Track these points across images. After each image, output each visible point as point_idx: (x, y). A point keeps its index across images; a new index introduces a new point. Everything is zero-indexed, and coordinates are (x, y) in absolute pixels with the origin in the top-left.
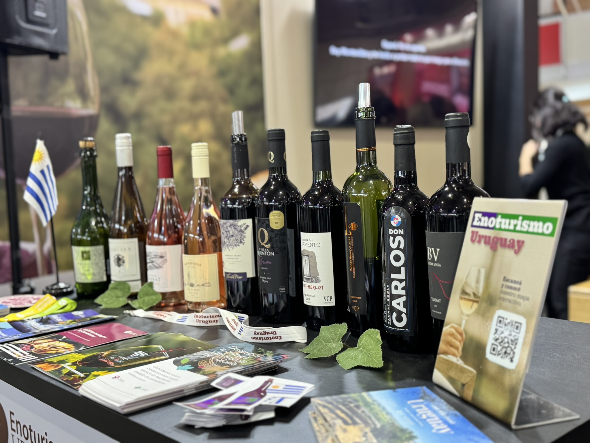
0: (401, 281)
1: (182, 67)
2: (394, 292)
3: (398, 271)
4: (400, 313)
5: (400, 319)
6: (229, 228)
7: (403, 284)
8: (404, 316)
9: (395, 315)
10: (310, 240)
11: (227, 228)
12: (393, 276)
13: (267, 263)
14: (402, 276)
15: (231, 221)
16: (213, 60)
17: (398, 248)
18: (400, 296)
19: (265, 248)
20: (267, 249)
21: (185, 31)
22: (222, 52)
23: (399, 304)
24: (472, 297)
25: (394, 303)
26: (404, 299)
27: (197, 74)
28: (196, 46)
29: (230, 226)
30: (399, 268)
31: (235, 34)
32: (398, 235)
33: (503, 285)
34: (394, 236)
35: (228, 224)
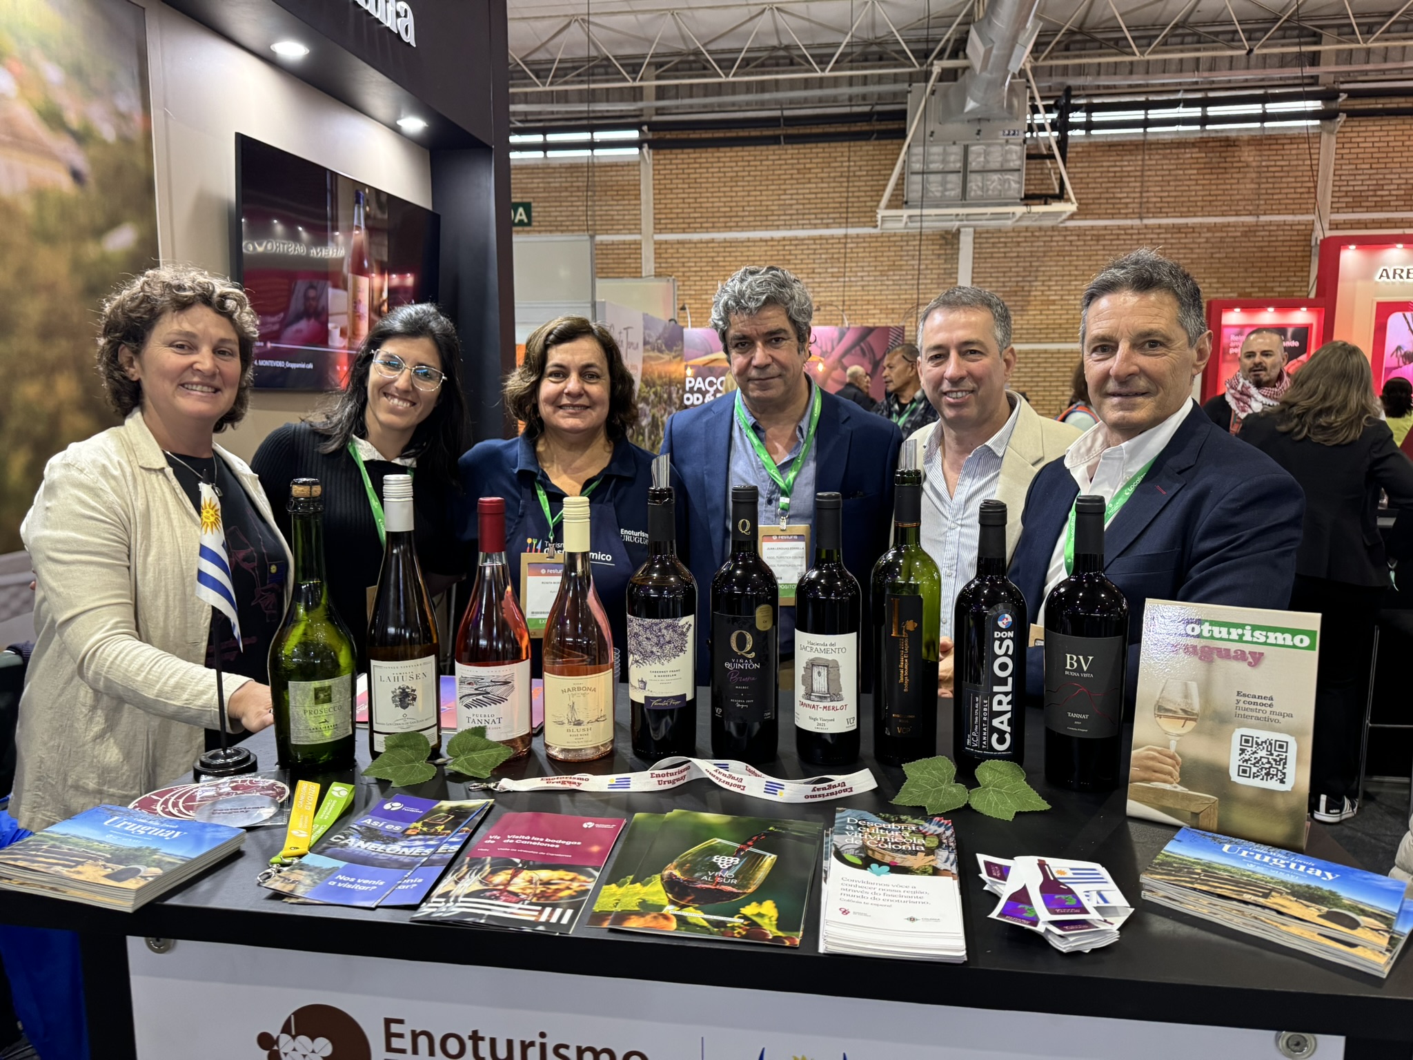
0: (1006, 694)
1: (23, 273)
2: (996, 708)
3: (1003, 682)
4: (1002, 733)
5: (1001, 741)
6: (664, 631)
7: (1010, 697)
8: (1008, 736)
9: (995, 736)
10: (831, 645)
11: (660, 630)
12: (996, 689)
13: (747, 679)
14: (1009, 688)
15: (669, 621)
16: (77, 265)
17: (1006, 654)
18: (1005, 713)
19: (745, 658)
20: (748, 659)
21: (27, 207)
22: (91, 251)
23: (1002, 723)
24: (1182, 714)
25: (996, 722)
26: (1009, 715)
27: (50, 288)
28: (47, 237)
29: (666, 628)
30: (1006, 679)
31: (113, 223)
32: (1007, 638)
33: (1238, 702)
34: (1002, 640)
35: (663, 625)
